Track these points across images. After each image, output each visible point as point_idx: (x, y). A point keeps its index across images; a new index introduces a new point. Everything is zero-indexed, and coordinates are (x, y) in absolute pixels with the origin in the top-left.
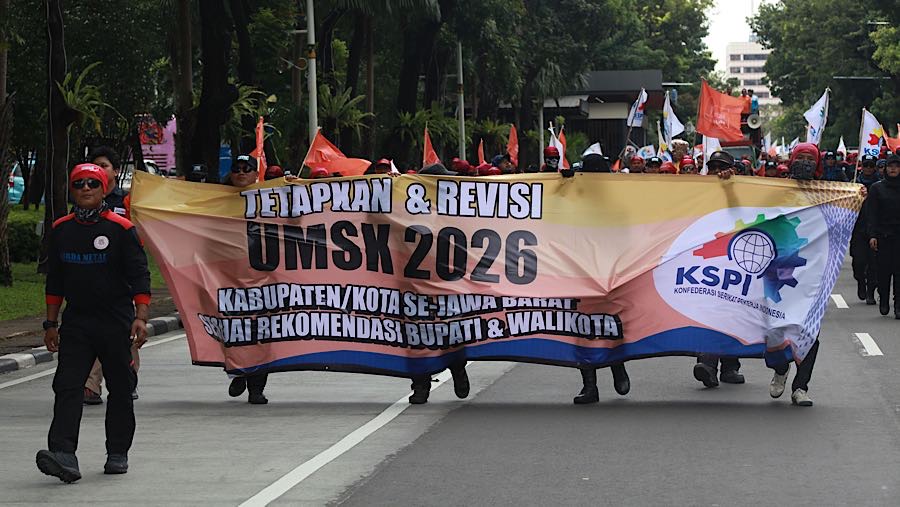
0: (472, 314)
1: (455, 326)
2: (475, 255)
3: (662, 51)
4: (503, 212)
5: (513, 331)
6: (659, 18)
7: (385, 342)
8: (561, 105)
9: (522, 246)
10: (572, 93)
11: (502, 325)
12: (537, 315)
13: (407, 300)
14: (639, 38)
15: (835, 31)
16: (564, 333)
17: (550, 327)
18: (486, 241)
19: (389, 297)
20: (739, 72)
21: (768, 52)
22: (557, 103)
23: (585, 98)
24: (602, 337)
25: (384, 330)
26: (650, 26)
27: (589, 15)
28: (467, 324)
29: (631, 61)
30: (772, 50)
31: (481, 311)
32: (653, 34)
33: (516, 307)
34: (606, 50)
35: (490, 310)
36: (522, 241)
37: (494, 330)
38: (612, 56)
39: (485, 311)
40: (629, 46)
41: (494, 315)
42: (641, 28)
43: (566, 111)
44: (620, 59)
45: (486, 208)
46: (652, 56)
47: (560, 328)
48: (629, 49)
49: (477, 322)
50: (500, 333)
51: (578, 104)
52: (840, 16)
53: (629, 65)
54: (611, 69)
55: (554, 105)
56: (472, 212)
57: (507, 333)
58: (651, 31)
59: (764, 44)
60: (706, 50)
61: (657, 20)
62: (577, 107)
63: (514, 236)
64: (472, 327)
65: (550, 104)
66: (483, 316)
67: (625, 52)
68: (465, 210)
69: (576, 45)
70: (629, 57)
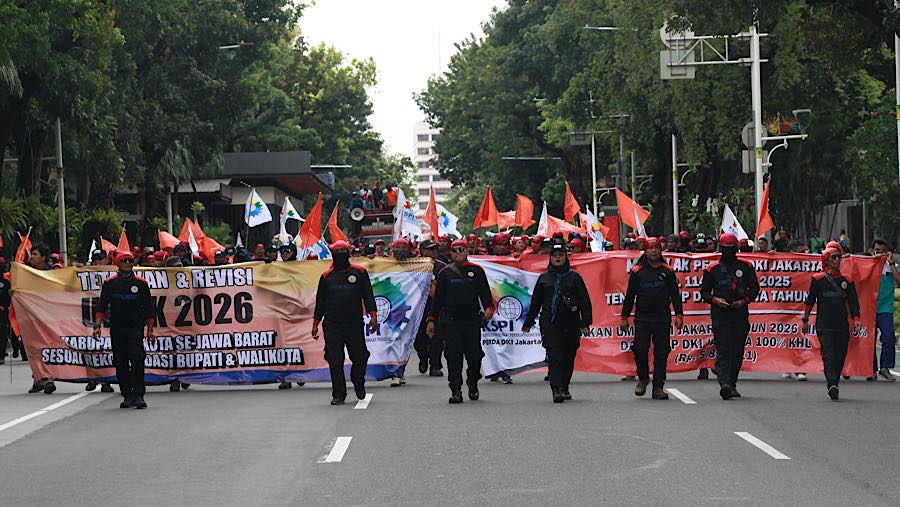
0: (217, 349)
1: (207, 355)
2: (216, 309)
3: (313, 130)
4: (231, 283)
5: (241, 363)
6: (311, 95)
7: (162, 368)
8: (198, 190)
9: (243, 301)
10: (208, 178)
11: (234, 358)
12: (254, 353)
13: (178, 341)
14: (290, 115)
15: (504, 108)
16: (270, 364)
17: (262, 362)
18: (222, 300)
19: (164, 341)
20: (427, 153)
21: (437, 131)
22: (194, 189)
23: (227, 182)
24: (292, 364)
25: (161, 361)
26: (303, 105)
27: (215, 92)
28: (214, 355)
29: (280, 141)
30: (440, 129)
31: (223, 348)
32: (305, 113)
33: (242, 347)
34: (254, 130)
35: (228, 348)
36: (243, 298)
37: (230, 361)
38: (260, 136)
39: (225, 349)
40: (277, 126)
41: (230, 351)
42: (290, 106)
43: (205, 197)
44: (269, 140)
45: (221, 282)
46: (304, 136)
47: (267, 362)
48: (277, 129)
49: (220, 355)
50: (233, 363)
51: (218, 189)
52: (508, 92)
53: (277, 146)
54: (259, 151)
55: (192, 190)
56: (213, 285)
57: (237, 364)
58: (303, 109)
59: (432, 123)
60: (371, 130)
61: (309, 97)
62: (216, 192)
63: (238, 296)
64: (217, 357)
65: (186, 188)
66: (224, 351)
67: (273, 131)
68: (209, 284)
69: (201, 123)
70: (277, 137)
